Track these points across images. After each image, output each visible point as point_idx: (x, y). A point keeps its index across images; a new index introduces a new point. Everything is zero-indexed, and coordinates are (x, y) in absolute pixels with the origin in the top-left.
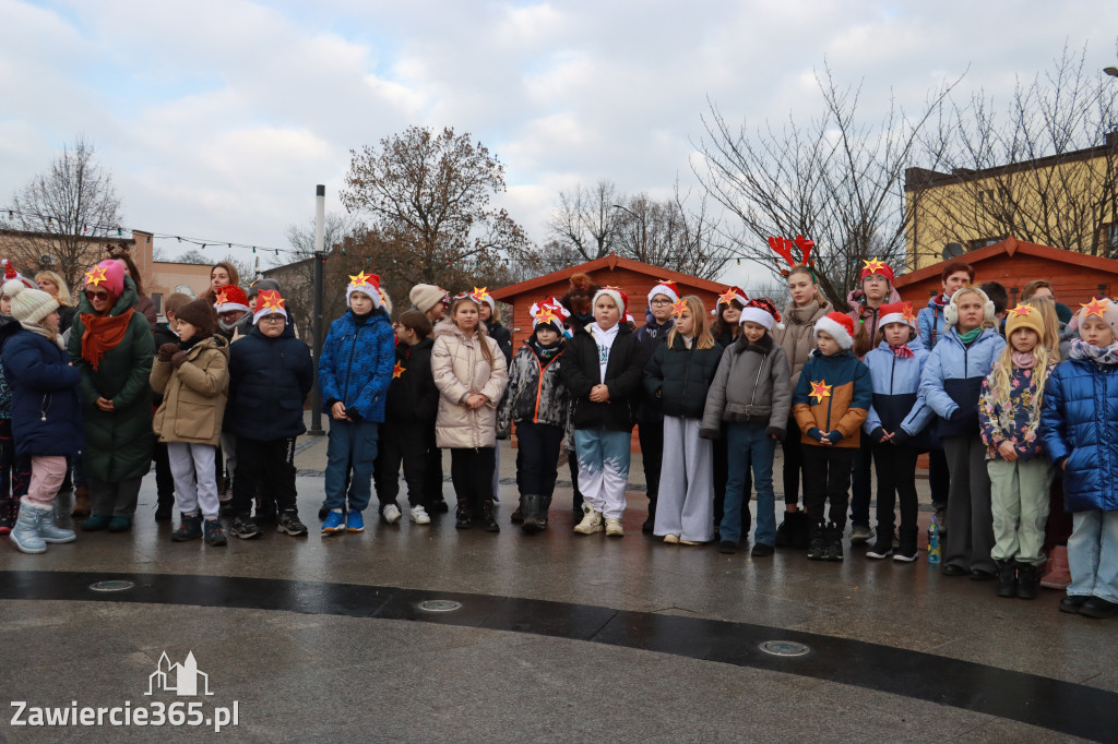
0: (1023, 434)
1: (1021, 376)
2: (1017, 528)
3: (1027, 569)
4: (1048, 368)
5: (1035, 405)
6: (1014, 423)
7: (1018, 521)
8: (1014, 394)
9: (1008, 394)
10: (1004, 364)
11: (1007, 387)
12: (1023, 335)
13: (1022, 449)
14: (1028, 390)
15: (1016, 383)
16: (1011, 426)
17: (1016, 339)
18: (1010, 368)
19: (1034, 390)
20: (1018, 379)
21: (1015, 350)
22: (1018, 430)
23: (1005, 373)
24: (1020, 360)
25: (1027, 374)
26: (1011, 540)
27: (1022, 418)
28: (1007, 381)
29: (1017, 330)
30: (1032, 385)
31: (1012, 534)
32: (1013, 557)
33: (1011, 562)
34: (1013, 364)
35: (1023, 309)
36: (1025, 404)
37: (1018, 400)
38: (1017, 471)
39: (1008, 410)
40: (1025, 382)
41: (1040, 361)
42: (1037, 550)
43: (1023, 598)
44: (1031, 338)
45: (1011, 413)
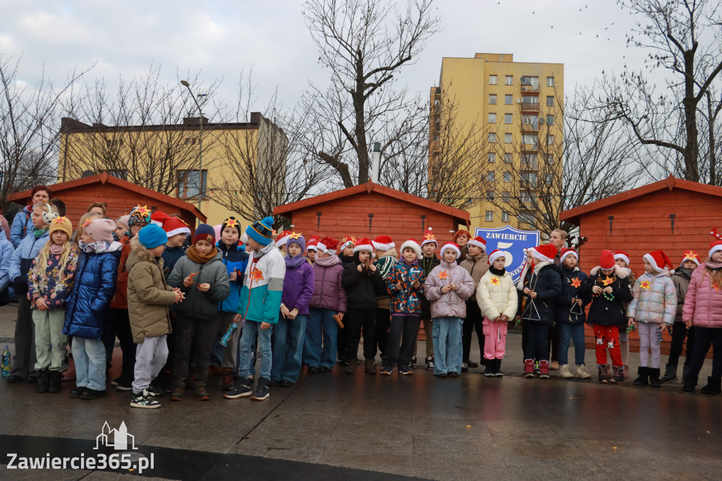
0: (51, 294)
1: (54, 259)
2: (50, 350)
3: (56, 374)
4: (69, 255)
5: (60, 276)
6: (47, 287)
7: (50, 346)
8: (48, 270)
9: (45, 269)
10: (46, 251)
11: (45, 265)
12: (59, 235)
13: (49, 303)
14: (56, 267)
15: (51, 263)
16: (45, 289)
17: (55, 236)
18: (48, 253)
19: (60, 268)
20: (52, 261)
21: (53, 243)
22: (48, 291)
23: (45, 257)
24: (54, 249)
25: (57, 258)
26: (45, 357)
27: (52, 284)
28: (45, 262)
29: (56, 232)
30: (59, 264)
31: (46, 353)
32: (47, 368)
33: (46, 371)
34: (50, 251)
35: (61, 220)
36: (54, 276)
37: (50, 273)
38: (48, 316)
39: (43, 279)
40: (55, 262)
41: (66, 250)
42: (61, 362)
43: (52, 392)
44: (64, 237)
45: (45, 281)
